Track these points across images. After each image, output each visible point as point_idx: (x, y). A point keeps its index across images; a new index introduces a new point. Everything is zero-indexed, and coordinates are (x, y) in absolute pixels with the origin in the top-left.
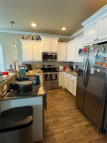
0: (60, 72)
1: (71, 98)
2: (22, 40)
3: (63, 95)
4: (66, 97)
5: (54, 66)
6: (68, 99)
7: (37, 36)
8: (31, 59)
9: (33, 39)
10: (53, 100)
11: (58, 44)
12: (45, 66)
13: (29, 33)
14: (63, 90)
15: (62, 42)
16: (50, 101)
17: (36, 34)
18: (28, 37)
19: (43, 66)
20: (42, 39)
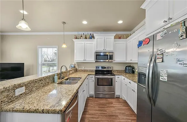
0: (117, 76)
1: (131, 118)
2: (74, 40)
3: (119, 109)
4: (123, 113)
5: (111, 68)
6: (125, 119)
7: (91, 35)
8: (83, 60)
9: (86, 38)
10: (102, 116)
11: (114, 41)
12: (98, 68)
13: (82, 33)
14: (121, 101)
15: (120, 38)
16: (97, 117)
17: (89, 33)
18: (81, 36)
19: (97, 68)
20: (96, 37)
